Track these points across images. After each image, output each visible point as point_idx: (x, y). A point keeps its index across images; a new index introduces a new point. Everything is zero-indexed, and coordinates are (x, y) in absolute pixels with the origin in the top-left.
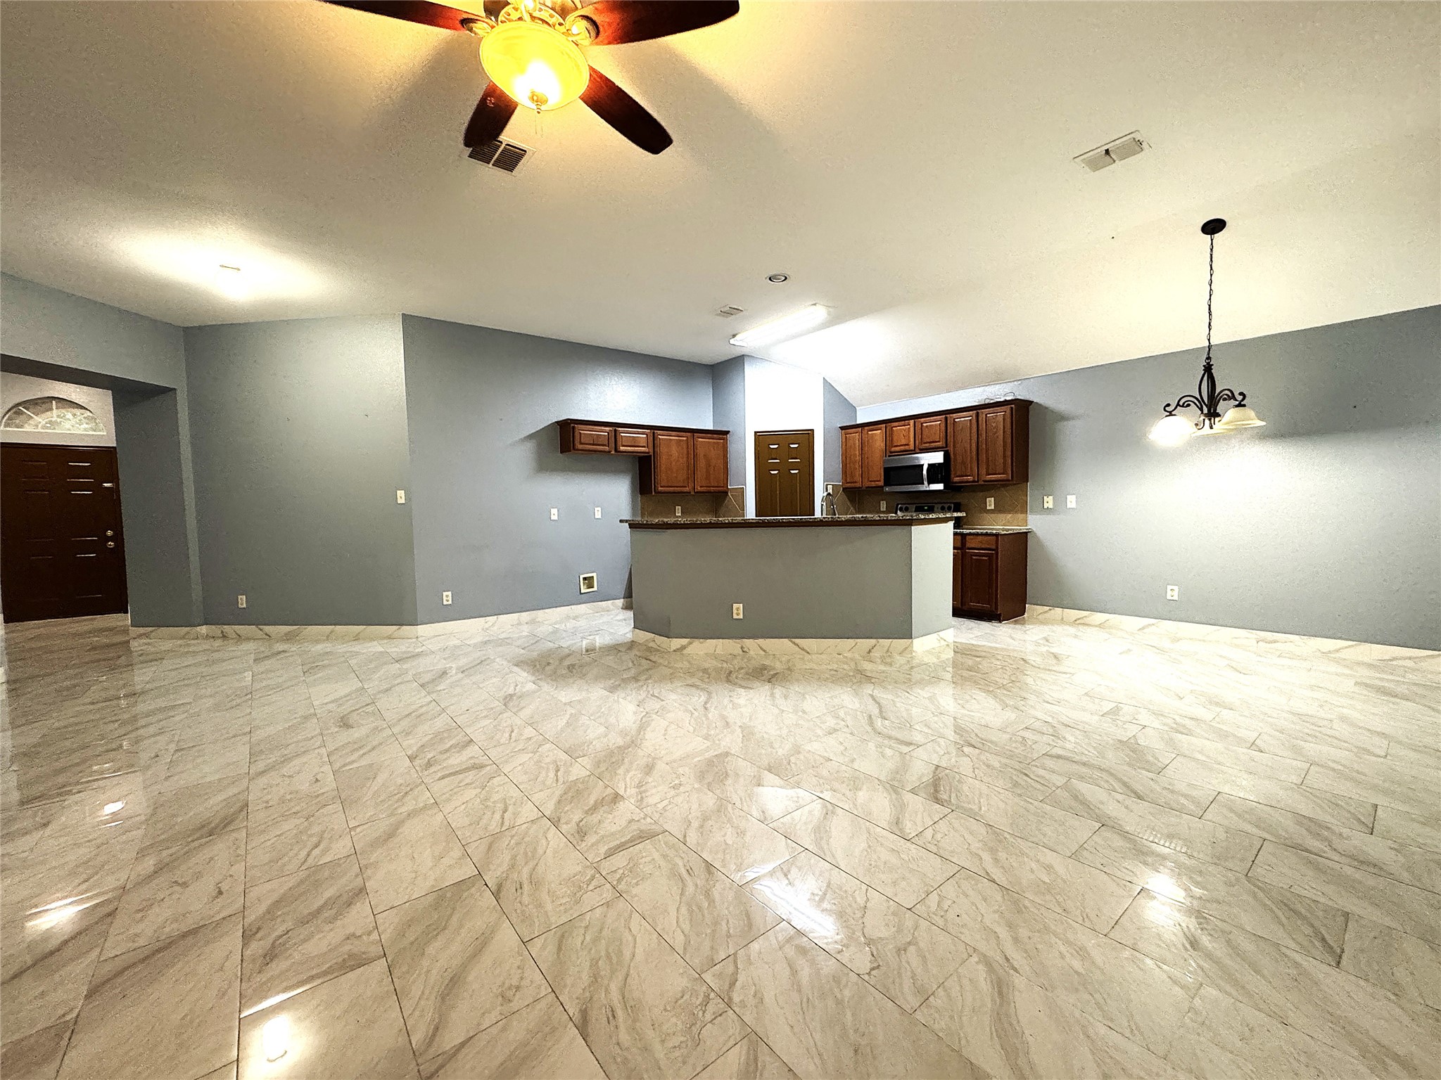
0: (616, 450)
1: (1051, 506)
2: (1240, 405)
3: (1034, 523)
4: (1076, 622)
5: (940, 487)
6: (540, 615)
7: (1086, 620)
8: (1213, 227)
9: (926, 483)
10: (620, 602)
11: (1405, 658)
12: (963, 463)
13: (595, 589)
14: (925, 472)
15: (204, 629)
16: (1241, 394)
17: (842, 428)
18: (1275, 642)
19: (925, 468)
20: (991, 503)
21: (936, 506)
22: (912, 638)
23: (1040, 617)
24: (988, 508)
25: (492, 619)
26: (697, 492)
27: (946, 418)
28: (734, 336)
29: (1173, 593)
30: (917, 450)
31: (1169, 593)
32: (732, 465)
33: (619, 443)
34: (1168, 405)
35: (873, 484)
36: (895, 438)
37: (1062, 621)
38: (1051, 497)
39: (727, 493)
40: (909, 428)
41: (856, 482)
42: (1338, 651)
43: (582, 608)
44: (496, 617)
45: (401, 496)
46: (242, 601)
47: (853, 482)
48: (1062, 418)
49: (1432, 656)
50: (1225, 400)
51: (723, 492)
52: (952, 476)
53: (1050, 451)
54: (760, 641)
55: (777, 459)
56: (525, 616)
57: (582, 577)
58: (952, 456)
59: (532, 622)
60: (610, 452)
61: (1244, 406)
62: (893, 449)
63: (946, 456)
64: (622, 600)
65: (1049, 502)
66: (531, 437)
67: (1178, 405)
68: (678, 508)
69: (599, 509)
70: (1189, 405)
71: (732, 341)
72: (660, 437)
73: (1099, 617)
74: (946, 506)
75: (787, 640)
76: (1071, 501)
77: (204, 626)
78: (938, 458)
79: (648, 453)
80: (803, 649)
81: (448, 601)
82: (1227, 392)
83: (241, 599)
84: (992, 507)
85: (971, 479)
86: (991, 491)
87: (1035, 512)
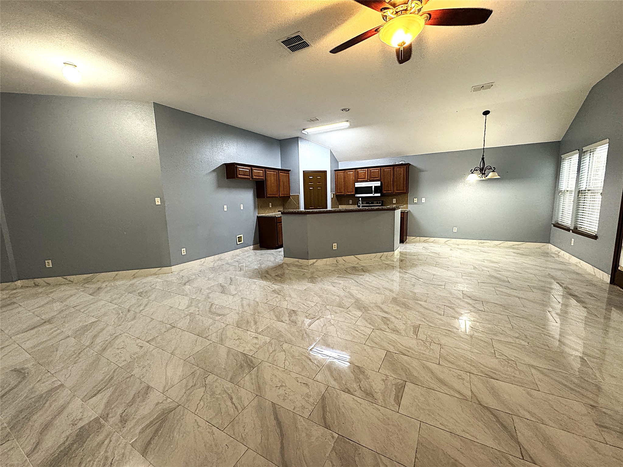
0: (252, 178)
1: (416, 202)
2: (493, 171)
3: (410, 208)
4: (424, 241)
5: (379, 195)
6: (222, 256)
7: (427, 241)
8: (486, 113)
9: (373, 193)
10: (252, 247)
11: (515, 245)
12: (387, 186)
13: (242, 242)
14: (373, 189)
15: (19, 283)
16: (494, 168)
17: (335, 171)
18: (484, 243)
19: (373, 188)
20: (394, 201)
21: (374, 202)
22: (394, 251)
23: (412, 240)
24: (393, 202)
25: (203, 260)
26: (281, 197)
27: (381, 169)
28: (304, 129)
29: (455, 230)
30: (368, 181)
31: (454, 230)
32: (292, 185)
33: (253, 175)
34: (472, 170)
35: (349, 193)
36: (359, 175)
37: (420, 242)
38: (416, 199)
39: (289, 197)
40: (365, 172)
41: (342, 193)
42: (500, 244)
43: (238, 251)
44: (204, 259)
45: (158, 201)
46: (49, 264)
47: (341, 193)
48: (421, 171)
49: (522, 244)
50: (488, 169)
51: (287, 197)
52: (383, 191)
53: (417, 182)
54: (344, 258)
55: (312, 183)
56: (216, 257)
57: (237, 237)
58: (383, 184)
59: (220, 259)
60: (250, 179)
61: (495, 172)
62: (358, 180)
63: (381, 183)
64: (252, 246)
65: (416, 200)
66: (214, 171)
67: (474, 170)
68: (270, 204)
69: (242, 205)
70: (477, 170)
71: (303, 132)
72: (268, 172)
73: (432, 239)
74: (379, 202)
75: (352, 256)
76: (423, 200)
77: (19, 281)
78: (378, 184)
79: (263, 179)
80: (359, 259)
81: (184, 253)
82: (489, 167)
83: (48, 263)
84: (395, 202)
85: (390, 192)
86: (395, 197)
87: (410, 204)
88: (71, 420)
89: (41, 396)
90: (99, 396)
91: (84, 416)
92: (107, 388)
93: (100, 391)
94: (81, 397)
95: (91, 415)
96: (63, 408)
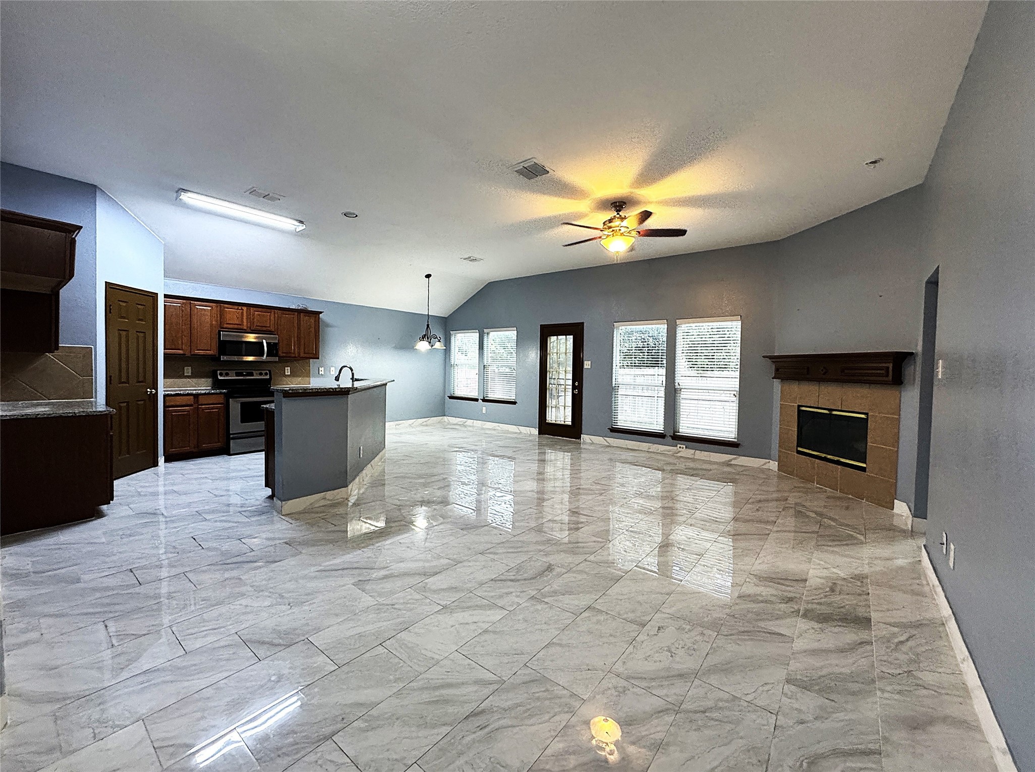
1: (323, 373)
8: (428, 276)
9: (265, 356)
12: (288, 345)
14: (265, 348)
19: (265, 345)
20: (288, 371)
21: (254, 372)
24: (286, 374)
27: (274, 312)
30: (249, 330)
38: (323, 368)
40: (242, 312)
52: (280, 352)
58: (280, 340)
65: (322, 371)
76: (333, 370)
78: (274, 339)
84: (289, 373)
85: (293, 355)
86: (288, 364)
87: (314, 377)
88: (820, 635)
89: (819, 692)
90: (777, 630)
91: (809, 628)
92: (762, 628)
93: (770, 633)
94: (789, 645)
95: (802, 624)
96: (814, 652)
